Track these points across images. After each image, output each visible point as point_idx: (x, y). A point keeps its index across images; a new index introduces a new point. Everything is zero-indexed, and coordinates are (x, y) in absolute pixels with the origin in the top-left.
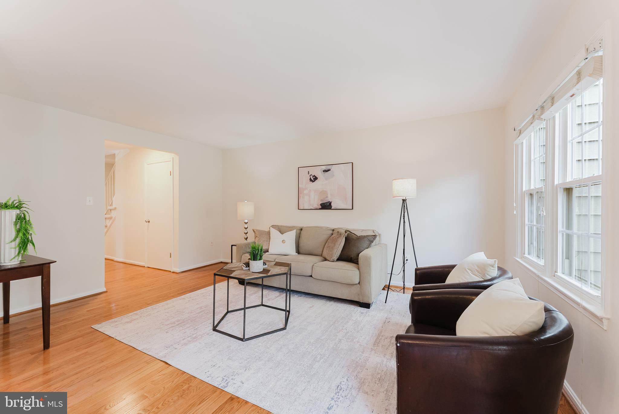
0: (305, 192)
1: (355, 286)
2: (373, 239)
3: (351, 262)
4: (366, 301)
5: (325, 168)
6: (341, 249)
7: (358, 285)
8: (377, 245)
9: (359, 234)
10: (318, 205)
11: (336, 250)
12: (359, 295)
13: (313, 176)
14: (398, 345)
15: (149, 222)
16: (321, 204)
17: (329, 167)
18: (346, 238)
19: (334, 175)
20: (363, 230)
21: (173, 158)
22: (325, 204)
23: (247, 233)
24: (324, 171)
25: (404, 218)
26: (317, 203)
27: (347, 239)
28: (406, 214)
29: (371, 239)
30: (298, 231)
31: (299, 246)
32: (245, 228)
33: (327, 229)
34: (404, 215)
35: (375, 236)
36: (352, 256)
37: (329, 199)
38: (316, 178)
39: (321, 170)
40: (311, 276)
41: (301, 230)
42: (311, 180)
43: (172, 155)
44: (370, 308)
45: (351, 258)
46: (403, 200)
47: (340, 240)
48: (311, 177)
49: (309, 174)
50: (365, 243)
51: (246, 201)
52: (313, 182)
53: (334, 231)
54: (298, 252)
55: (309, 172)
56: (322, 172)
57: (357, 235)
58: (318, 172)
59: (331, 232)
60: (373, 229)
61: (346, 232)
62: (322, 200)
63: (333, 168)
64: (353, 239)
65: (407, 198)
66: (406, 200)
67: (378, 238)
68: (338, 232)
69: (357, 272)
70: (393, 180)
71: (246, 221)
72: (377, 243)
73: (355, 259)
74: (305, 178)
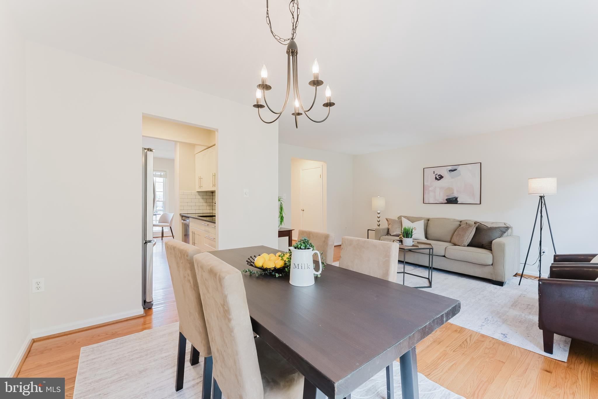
0: (430, 189)
1: (488, 267)
2: (505, 230)
3: (483, 248)
4: (499, 279)
5: (451, 168)
6: (472, 237)
7: (491, 266)
8: (508, 236)
9: (489, 226)
10: (444, 200)
11: (466, 238)
12: (491, 274)
13: (438, 175)
14: (541, 283)
15: (304, 210)
16: (447, 200)
17: (455, 167)
18: (476, 228)
19: (460, 174)
20: (493, 223)
21: (322, 165)
22: (451, 199)
23: (379, 221)
24: (450, 171)
25: (541, 213)
26: (442, 198)
27: (478, 229)
28: (544, 209)
29: (504, 230)
30: (426, 222)
31: (427, 233)
32: (378, 217)
33: (454, 220)
34: (541, 210)
35: (507, 228)
36: (484, 243)
37: (455, 195)
38: (441, 177)
39: (447, 170)
40: (444, 256)
41: (429, 220)
42: (436, 178)
43: (321, 163)
44: (504, 286)
45: (483, 245)
46: (540, 196)
47: (471, 229)
48: (437, 176)
49: (434, 173)
50: (498, 233)
51: (379, 196)
52: (439, 180)
53: (462, 223)
54: (426, 237)
55: (434, 172)
56: (448, 172)
57: (488, 226)
58: (443, 172)
59: (459, 223)
60: (505, 222)
61: (475, 223)
62: (447, 196)
63: (459, 168)
64: (484, 229)
65: (545, 195)
66: (544, 196)
67: (510, 230)
68: (466, 223)
69: (491, 255)
70: (529, 179)
71: (379, 212)
72: (509, 234)
73: (486, 246)
74: (430, 176)
